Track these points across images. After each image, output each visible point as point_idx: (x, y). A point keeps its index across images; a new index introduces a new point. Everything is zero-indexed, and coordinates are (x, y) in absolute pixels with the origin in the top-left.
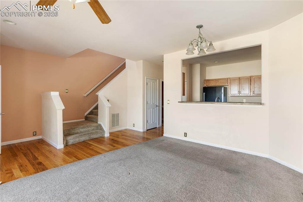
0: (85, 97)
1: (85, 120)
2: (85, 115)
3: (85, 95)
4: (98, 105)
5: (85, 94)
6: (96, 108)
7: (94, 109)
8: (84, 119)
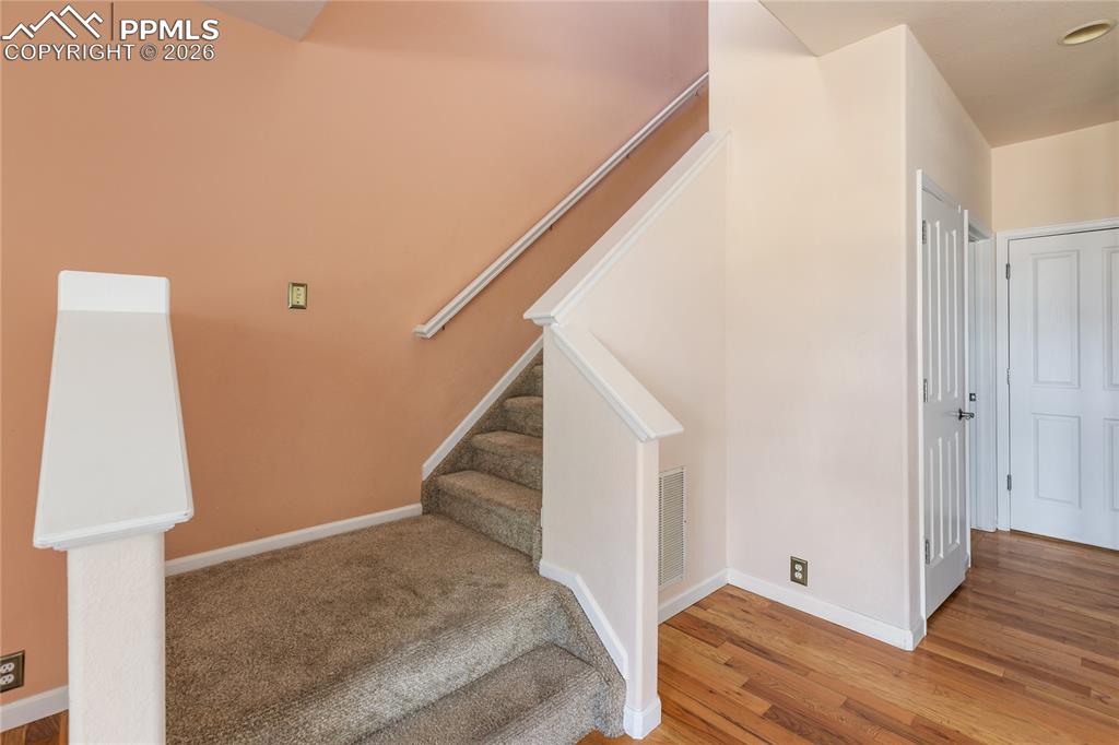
0: (427, 339)
1: (427, 511)
2: (425, 478)
3: (425, 329)
4: (539, 361)
5: (425, 324)
6: (530, 384)
7: (515, 392)
8: (415, 508)
